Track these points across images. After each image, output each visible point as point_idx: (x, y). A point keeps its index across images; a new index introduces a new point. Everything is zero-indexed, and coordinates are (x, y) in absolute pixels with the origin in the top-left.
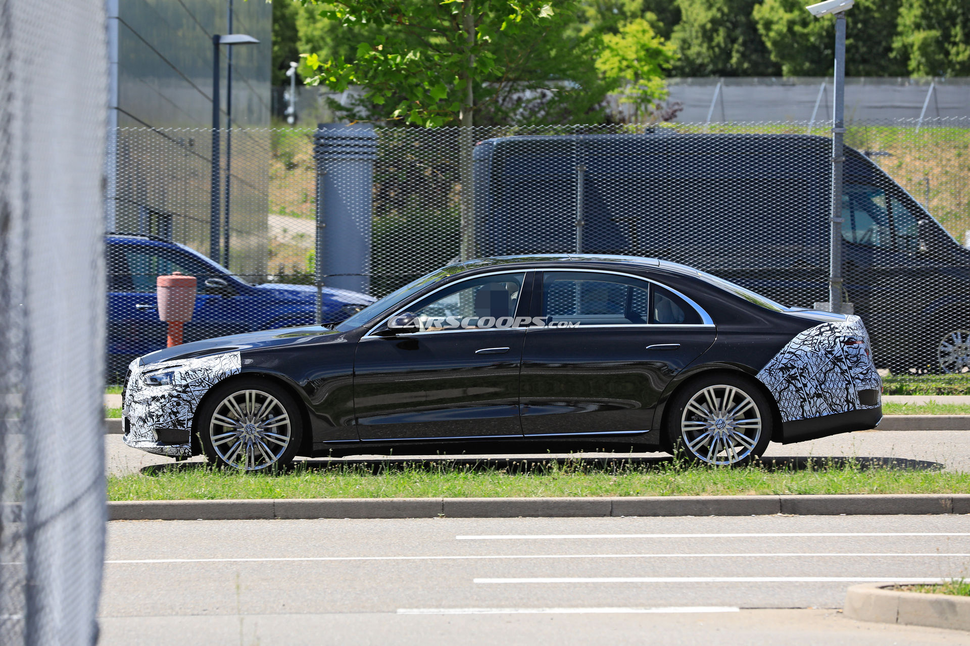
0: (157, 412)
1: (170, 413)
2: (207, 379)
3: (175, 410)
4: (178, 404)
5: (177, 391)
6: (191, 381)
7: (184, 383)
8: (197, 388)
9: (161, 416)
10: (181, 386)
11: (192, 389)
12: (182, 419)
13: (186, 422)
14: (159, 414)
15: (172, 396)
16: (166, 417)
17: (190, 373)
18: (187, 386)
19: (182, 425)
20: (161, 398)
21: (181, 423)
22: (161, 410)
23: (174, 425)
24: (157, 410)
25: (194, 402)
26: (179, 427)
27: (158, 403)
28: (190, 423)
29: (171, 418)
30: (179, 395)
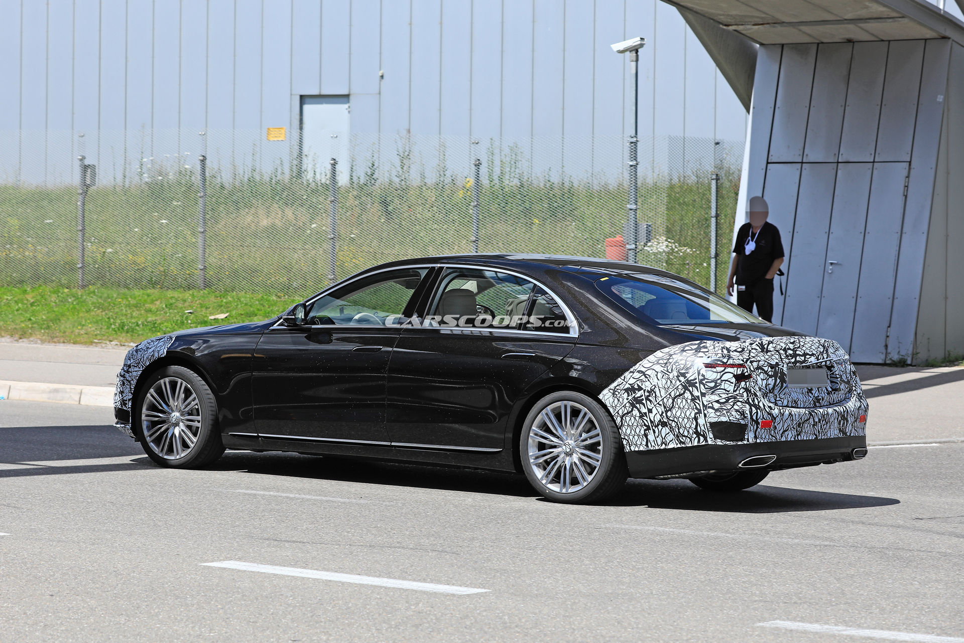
1: (119, 393)
2: (142, 360)
4: (124, 384)
6: (133, 361)
7: (129, 363)
8: (136, 369)
9: (116, 394)
11: (133, 370)
12: (126, 399)
13: (127, 402)
17: (134, 353)
18: (130, 366)
19: (126, 405)
21: (124, 402)
23: (122, 404)
25: (132, 382)
26: (124, 407)
28: (130, 404)
29: (120, 398)
30: (124, 374)
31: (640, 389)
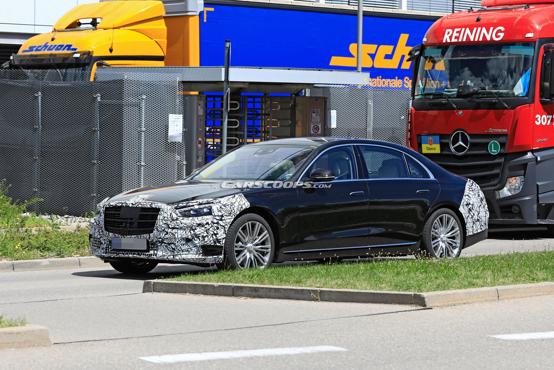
0: (202, 234)
1: (212, 235)
2: (233, 211)
3: (216, 232)
4: (218, 228)
5: (217, 220)
6: (224, 212)
7: (220, 214)
9: (206, 236)
10: (218, 216)
11: (226, 218)
12: (219, 238)
13: (222, 240)
14: (205, 235)
15: (214, 223)
16: (209, 237)
17: (223, 207)
18: (222, 216)
19: (219, 242)
20: (206, 224)
21: (218, 241)
22: (206, 233)
23: (215, 242)
25: (226, 226)
26: (218, 244)
27: (203, 228)
29: (213, 238)
30: (218, 222)
31: (470, 204)
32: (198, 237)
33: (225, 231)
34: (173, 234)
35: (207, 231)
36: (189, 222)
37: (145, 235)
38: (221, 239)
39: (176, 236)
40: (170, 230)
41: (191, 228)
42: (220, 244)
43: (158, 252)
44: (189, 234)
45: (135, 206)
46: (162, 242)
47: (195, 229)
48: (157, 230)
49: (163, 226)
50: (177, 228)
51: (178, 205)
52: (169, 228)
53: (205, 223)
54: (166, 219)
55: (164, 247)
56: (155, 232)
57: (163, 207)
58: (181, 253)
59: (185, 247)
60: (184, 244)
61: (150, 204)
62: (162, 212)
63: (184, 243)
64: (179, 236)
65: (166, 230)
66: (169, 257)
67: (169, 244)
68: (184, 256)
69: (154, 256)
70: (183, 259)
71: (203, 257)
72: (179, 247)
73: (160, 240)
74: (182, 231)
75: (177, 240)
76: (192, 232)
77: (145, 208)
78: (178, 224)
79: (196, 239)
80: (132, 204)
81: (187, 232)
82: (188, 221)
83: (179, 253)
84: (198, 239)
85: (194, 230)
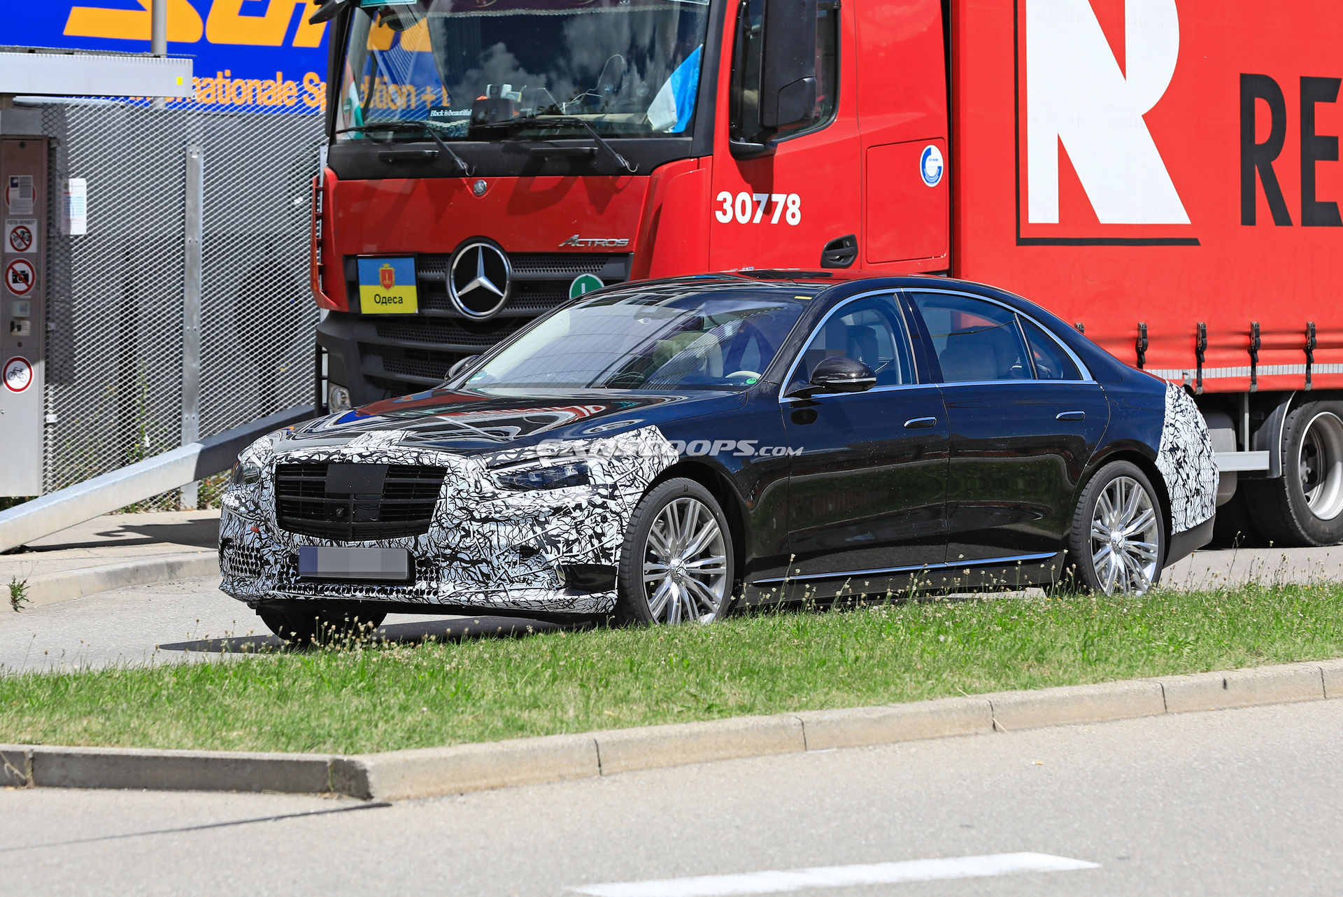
0: (566, 536)
1: (591, 537)
2: (640, 473)
3: (599, 530)
4: (604, 519)
5: (602, 496)
6: (618, 477)
7: (609, 481)
8: (630, 490)
9: (574, 541)
10: (605, 486)
11: (623, 493)
12: (608, 545)
13: (613, 551)
14: (572, 538)
15: (595, 506)
16: (583, 543)
17: (616, 463)
18: (614, 487)
19: (607, 557)
20: (574, 509)
21: (605, 553)
22: (574, 531)
23: (597, 557)
24: (567, 532)
25: (624, 514)
26: (603, 560)
27: (567, 520)
28: (619, 554)
29: (593, 546)
30: (605, 502)
31: (1178, 448)
32: (554, 544)
33: (622, 526)
34: (483, 535)
35: (578, 526)
36: (527, 502)
37: (404, 540)
38: (612, 549)
39: (495, 542)
40: (475, 526)
41: (536, 518)
42: (610, 561)
43: (441, 585)
44: (531, 535)
45: (369, 460)
46: (453, 558)
47: (547, 522)
48: (441, 525)
49: (457, 513)
50: (496, 521)
51: (494, 459)
52: (473, 519)
53: (572, 504)
54: (464, 495)
55: (460, 570)
56: (434, 530)
57: (453, 464)
58: (508, 587)
59: (519, 571)
60: (515, 563)
61: (416, 455)
62: (453, 478)
63: (516, 559)
64: (503, 542)
65: (465, 524)
66: (473, 598)
67: (474, 563)
68: (515, 595)
69: (431, 596)
70: (514, 603)
71: (569, 598)
72: (502, 571)
73: (448, 551)
74: (509, 528)
75: (498, 552)
76: (538, 529)
77: (401, 466)
78: (497, 509)
79: (549, 548)
80: (360, 455)
81: (524, 531)
82: (525, 501)
83: (501, 588)
84: (554, 549)
85: (542, 524)
